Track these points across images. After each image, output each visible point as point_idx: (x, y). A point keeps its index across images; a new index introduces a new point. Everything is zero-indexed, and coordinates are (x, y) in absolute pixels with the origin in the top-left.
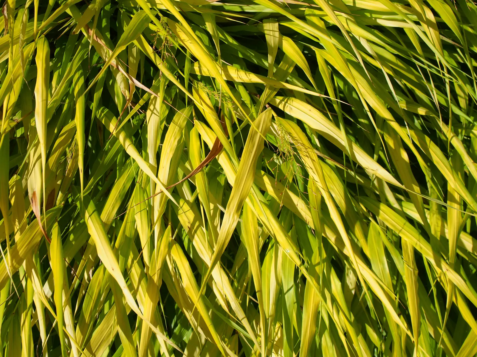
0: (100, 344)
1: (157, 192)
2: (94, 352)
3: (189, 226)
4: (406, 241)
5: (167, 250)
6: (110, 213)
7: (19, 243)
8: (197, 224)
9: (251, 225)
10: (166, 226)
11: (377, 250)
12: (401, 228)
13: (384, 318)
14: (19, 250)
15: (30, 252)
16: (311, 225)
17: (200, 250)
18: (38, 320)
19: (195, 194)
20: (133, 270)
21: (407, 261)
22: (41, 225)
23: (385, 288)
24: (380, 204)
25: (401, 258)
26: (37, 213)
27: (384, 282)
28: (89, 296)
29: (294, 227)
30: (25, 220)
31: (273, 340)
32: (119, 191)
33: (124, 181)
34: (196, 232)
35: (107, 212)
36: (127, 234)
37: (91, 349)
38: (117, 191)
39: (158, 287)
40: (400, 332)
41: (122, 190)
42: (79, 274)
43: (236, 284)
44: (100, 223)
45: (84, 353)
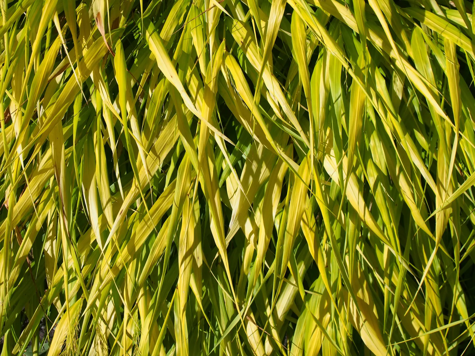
0: (164, 147)
1: (210, 6)
2: (158, 155)
3: (243, 41)
4: (448, 40)
5: (221, 60)
6: (168, 32)
7: (86, 58)
8: (250, 38)
9: (299, 32)
10: (221, 41)
11: (420, 50)
12: (443, 29)
13: (431, 121)
14: (86, 63)
15: (96, 65)
16: (356, 30)
17: (253, 61)
18: (109, 138)
19: (248, 15)
20: (192, 82)
21: (449, 57)
22: (105, 41)
23: (428, 84)
24: (425, 11)
25: (442, 54)
26: (102, 31)
27: (427, 78)
28: (153, 104)
29: (340, 36)
30: (91, 38)
31: (324, 143)
32: (176, 12)
33: (181, 4)
34: (248, 45)
35: (165, 31)
36: (185, 49)
37: (155, 151)
38: (174, 13)
39: (214, 94)
40: (443, 125)
41: (179, 11)
42: (142, 84)
43: (289, 96)
44: (159, 39)
45: (149, 154)
